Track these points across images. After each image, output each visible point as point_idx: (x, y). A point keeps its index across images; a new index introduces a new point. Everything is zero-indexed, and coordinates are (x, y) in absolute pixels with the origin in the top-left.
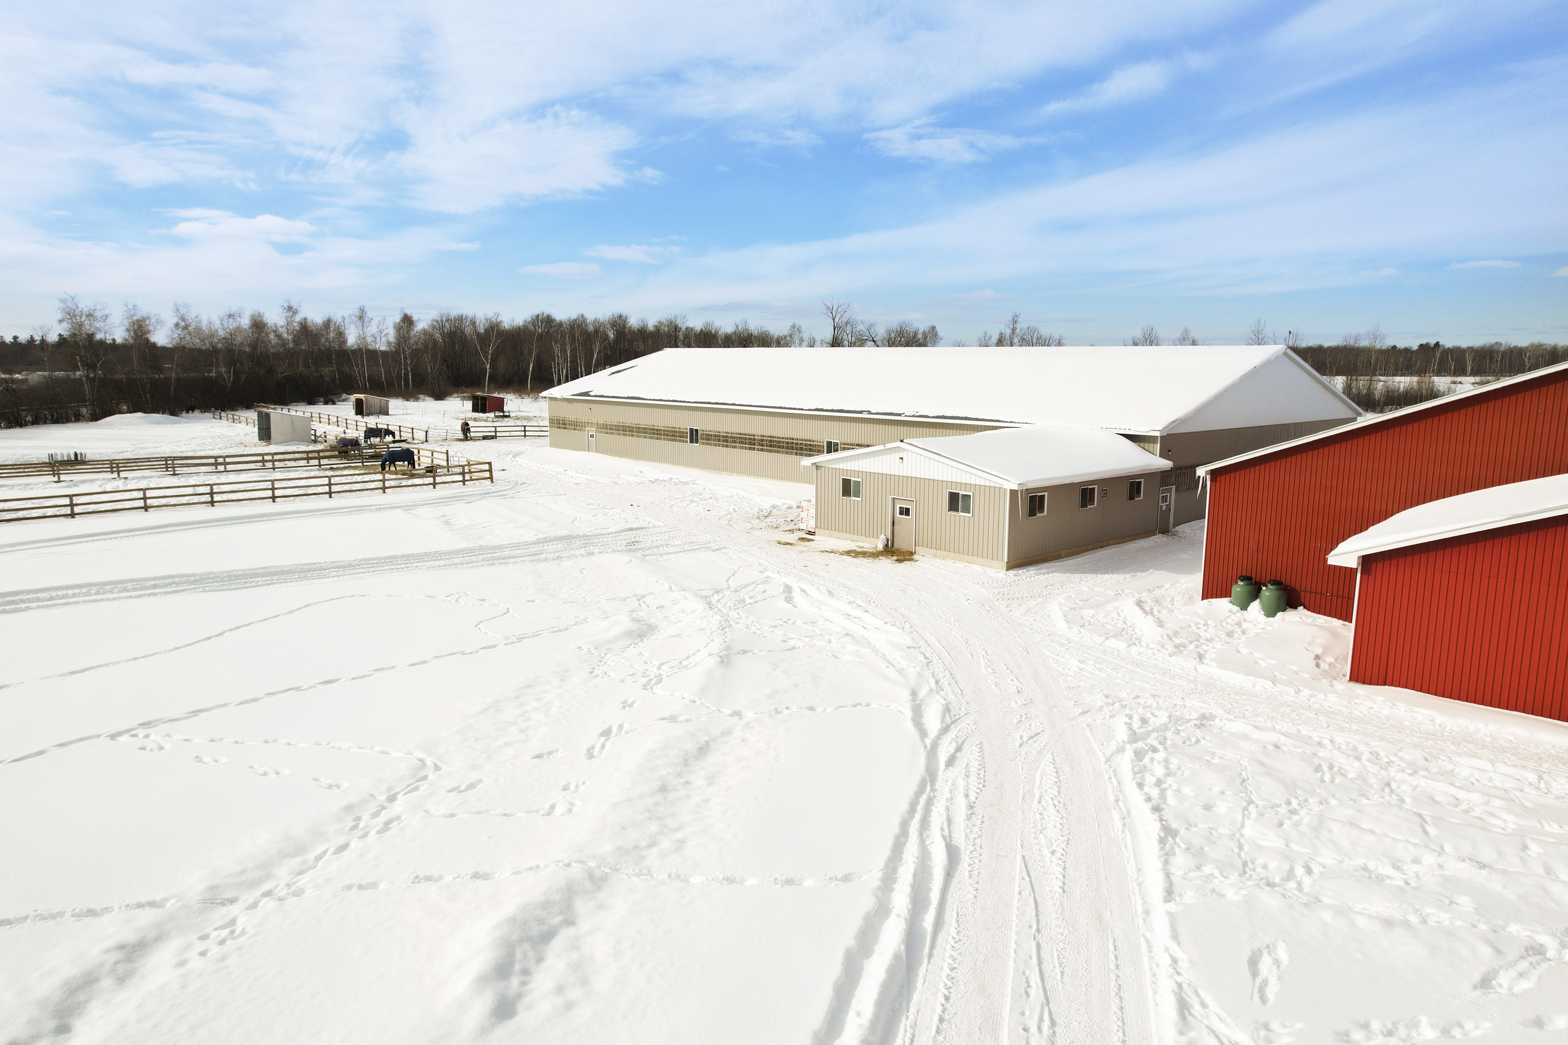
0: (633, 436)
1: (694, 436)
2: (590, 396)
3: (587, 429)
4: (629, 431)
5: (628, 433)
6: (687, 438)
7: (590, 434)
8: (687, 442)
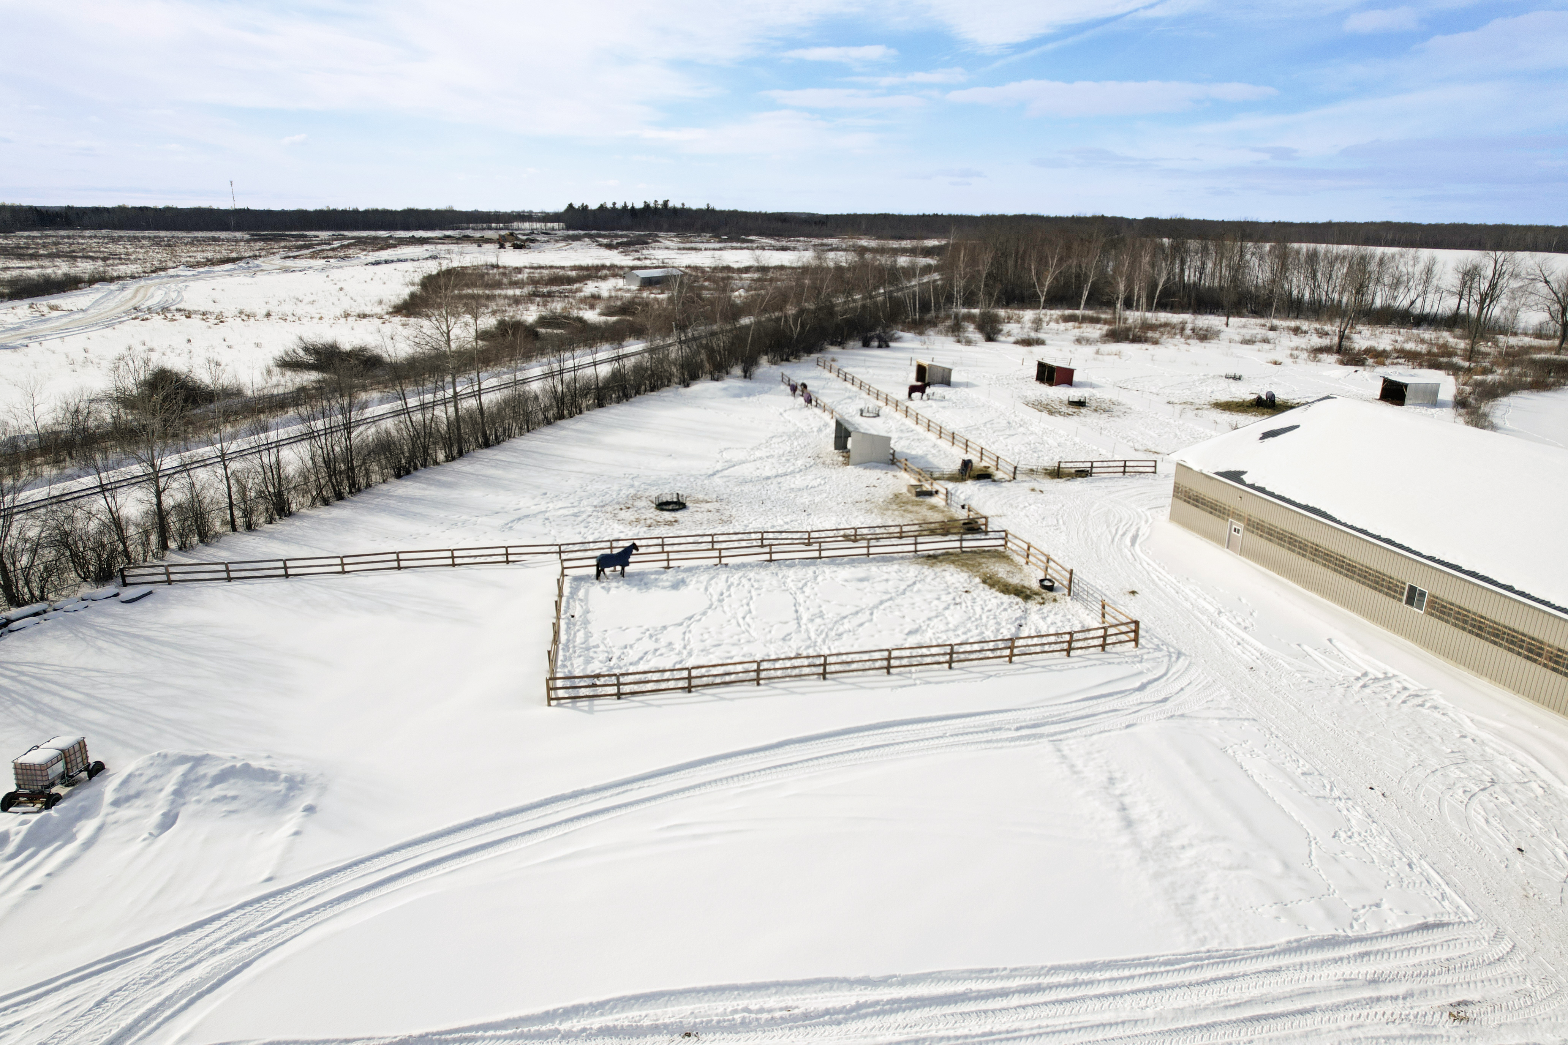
0: (1304, 556)
1: (1413, 596)
2: (1242, 482)
3: (1230, 520)
4: (1300, 548)
5: (1296, 549)
6: (1402, 594)
7: (1234, 527)
8: (1400, 600)
